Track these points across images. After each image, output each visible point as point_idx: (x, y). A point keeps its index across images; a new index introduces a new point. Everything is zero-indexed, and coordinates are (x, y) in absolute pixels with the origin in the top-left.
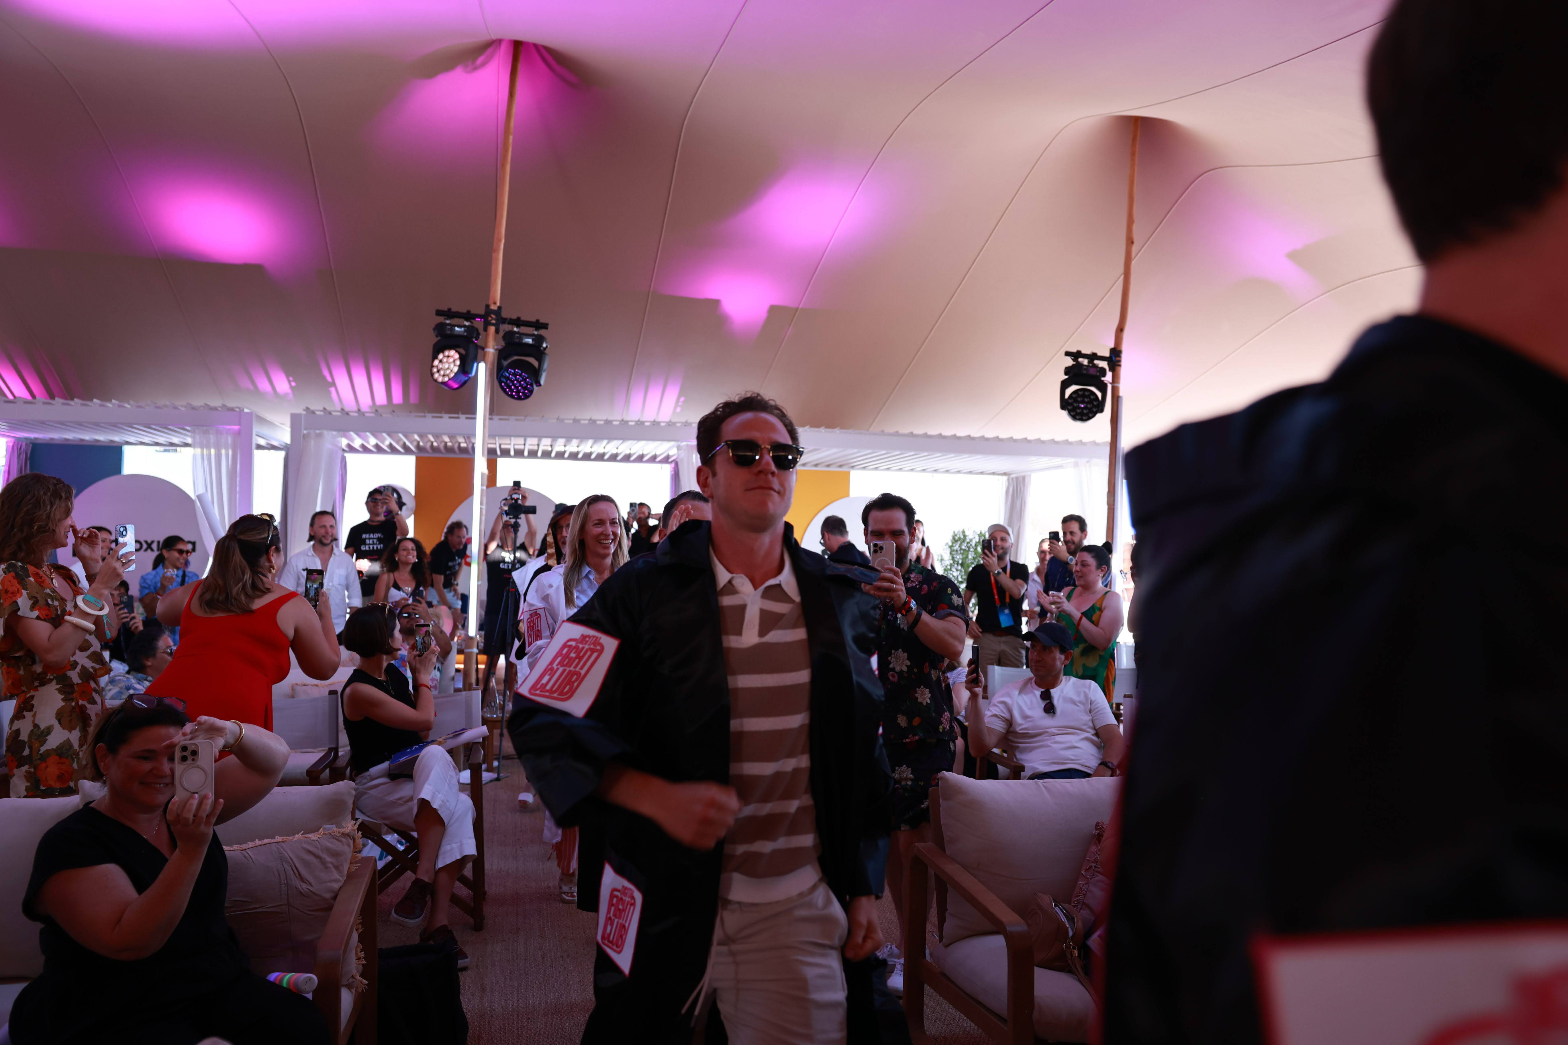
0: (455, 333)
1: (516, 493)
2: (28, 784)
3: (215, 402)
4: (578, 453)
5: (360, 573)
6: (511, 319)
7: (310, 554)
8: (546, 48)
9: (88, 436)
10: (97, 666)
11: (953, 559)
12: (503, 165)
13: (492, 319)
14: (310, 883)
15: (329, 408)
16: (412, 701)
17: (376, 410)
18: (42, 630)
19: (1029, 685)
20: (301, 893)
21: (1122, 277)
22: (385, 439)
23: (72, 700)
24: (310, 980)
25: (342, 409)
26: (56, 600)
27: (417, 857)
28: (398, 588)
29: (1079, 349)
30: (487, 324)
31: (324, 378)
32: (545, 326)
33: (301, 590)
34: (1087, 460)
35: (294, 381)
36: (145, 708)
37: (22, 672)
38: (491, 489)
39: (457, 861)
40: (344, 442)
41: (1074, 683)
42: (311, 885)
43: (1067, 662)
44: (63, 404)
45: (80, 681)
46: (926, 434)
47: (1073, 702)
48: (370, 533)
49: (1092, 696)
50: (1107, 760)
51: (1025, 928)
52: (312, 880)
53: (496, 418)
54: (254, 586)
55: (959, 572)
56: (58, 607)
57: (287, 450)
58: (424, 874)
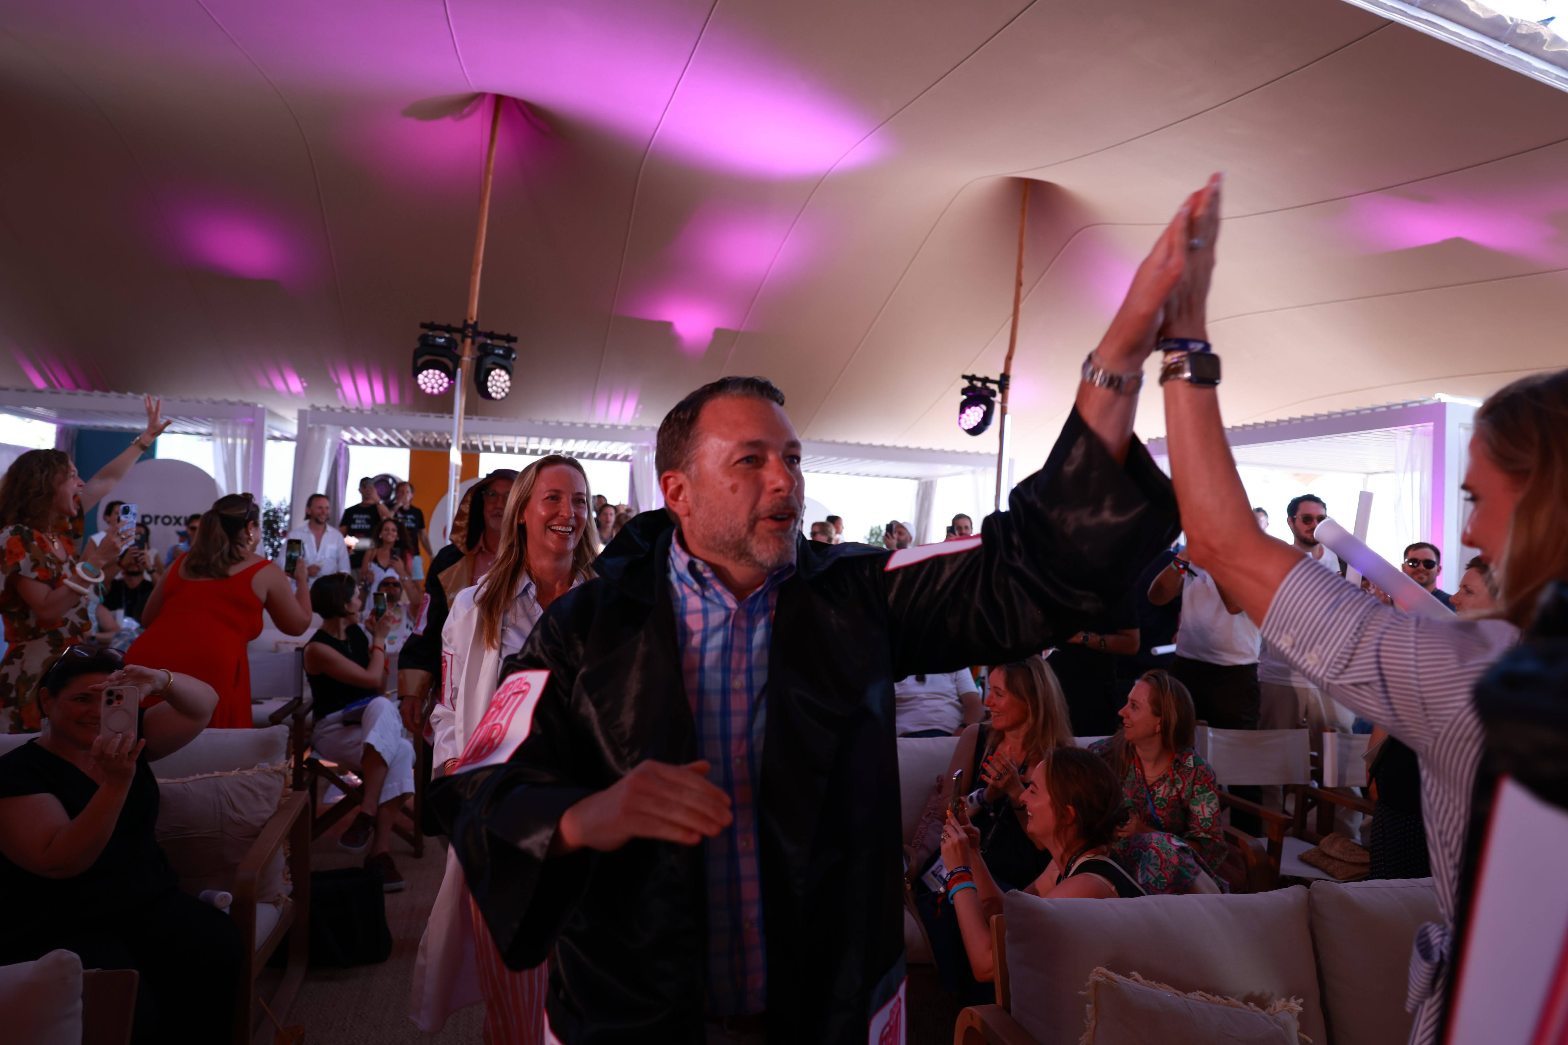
0: (437, 343)
2: (12, 723)
3: (233, 398)
5: (349, 548)
6: (485, 333)
7: (306, 531)
8: (524, 103)
10: (84, 622)
13: (469, 332)
14: (242, 813)
16: (367, 660)
17: (376, 408)
18: (41, 589)
20: (233, 821)
21: (1012, 314)
22: (383, 435)
24: (225, 897)
25: (348, 407)
26: (55, 564)
29: (974, 373)
30: (464, 337)
31: (332, 380)
32: (514, 340)
34: (982, 468)
35: (305, 381)
36: (87, 657)
39: (397, 798)
40: (347, 436)
42: (244, 815)
45: (68, 635)
48: (360, 515)
52: (244, 811)
54: (231, 555)
56: (55, 571)
57: (297, 441)
58: (368, 809)
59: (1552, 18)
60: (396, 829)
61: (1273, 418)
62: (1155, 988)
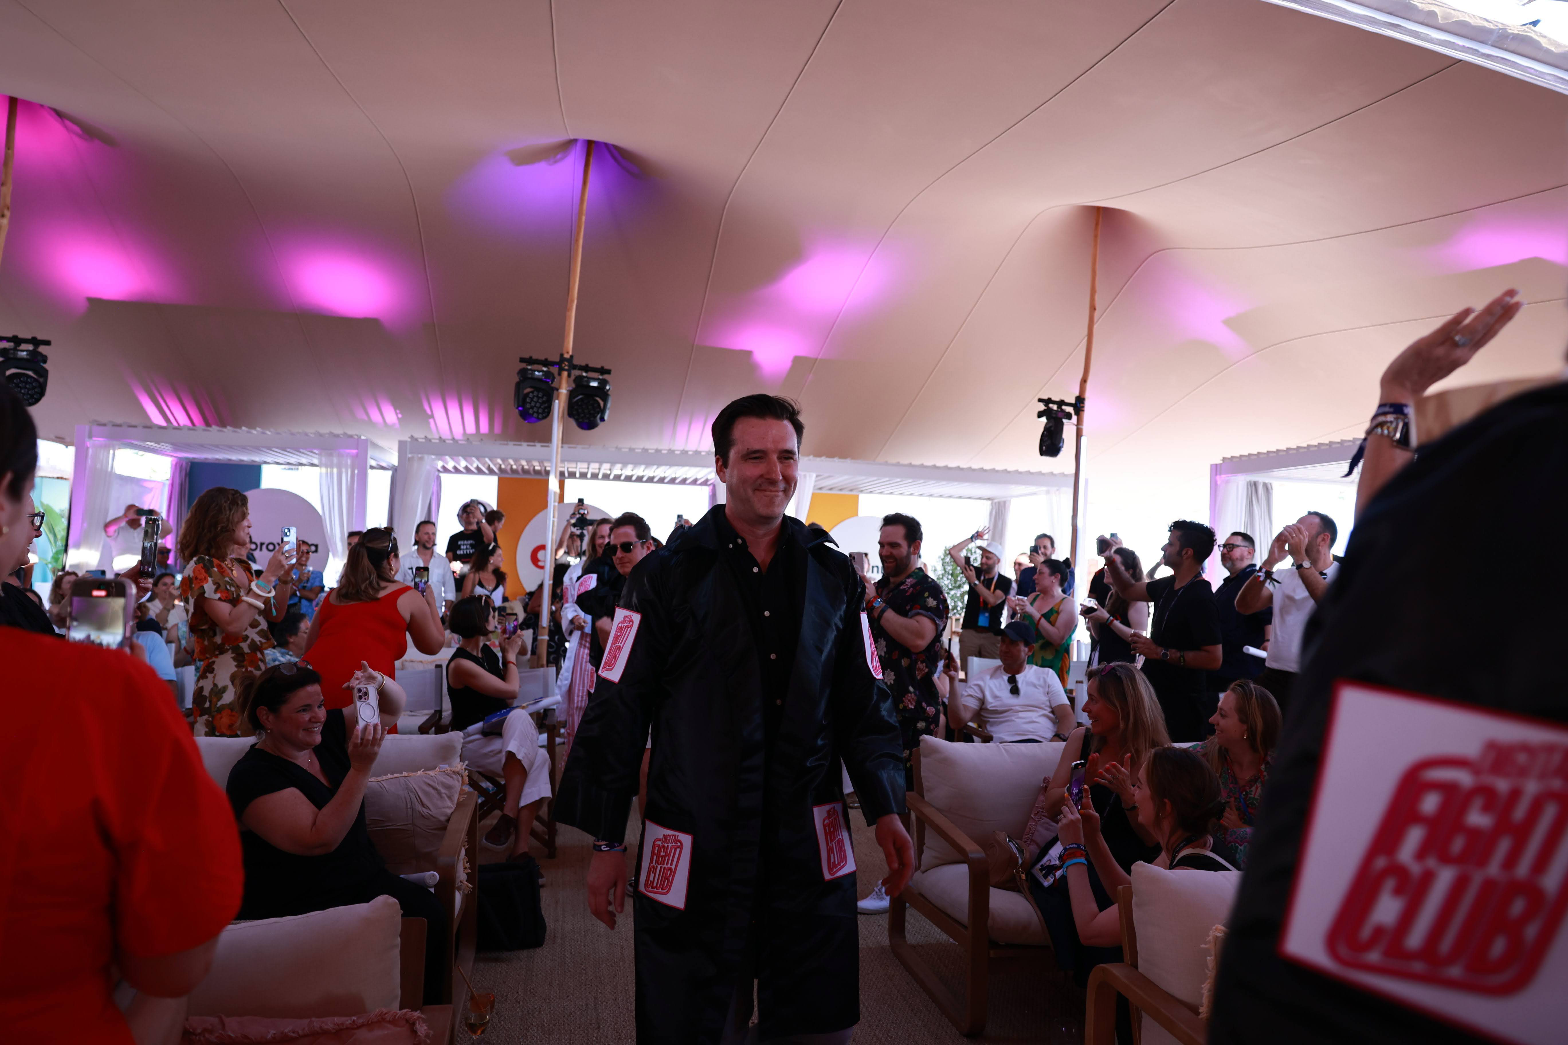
0: (535, 377)
1: (582, 509)
2: (207, 730)
3: (338, 431)
4: (632, 476)
5: (454, 573)
6: (580, 366)
7: (414, 556)
8: (615, 146)
9: (235, 457)
10: (263, 641)
11: (945, 569)
12: (577, 240)
13: (566, 365)
14: (429, 809)
15: (429, 437)
16: (502, 674)
17: (468, 438)
18: (224, 608)
19: (999, 671)
20: (423, 816)
21: (1086, 338)
22: (474, 462)
23: (243, 667)
24: (433, 877)
25: (440, 438)
26: (233, 586)
27: (504, 799)
28: (481, 585)
29: (1050, 397)
30: (561, 370)
31: (425, 411)
32: (608, 372)
33: (412, 584)
34: (1057, 488)
35: (400, 413)
37: (206, 643)
38: (561, 504)
39: (536, 801)
40: (440, 464)
41: (1035, 670)
42: (431, 811)
43: (1030, 654)
44: (218, 431)
45: (249, 652)
46: (922, 464)
47: (1035, 686)
48: (464, 540)
49: (1049, 681)
50: (1061, 732)
51: (983, 855)
52: (430, 807)
53: (566, 446)
55: (949, 581)
56: (234, 593)
57: (395, 470)
58: (509, 811)
60: (533, 833)
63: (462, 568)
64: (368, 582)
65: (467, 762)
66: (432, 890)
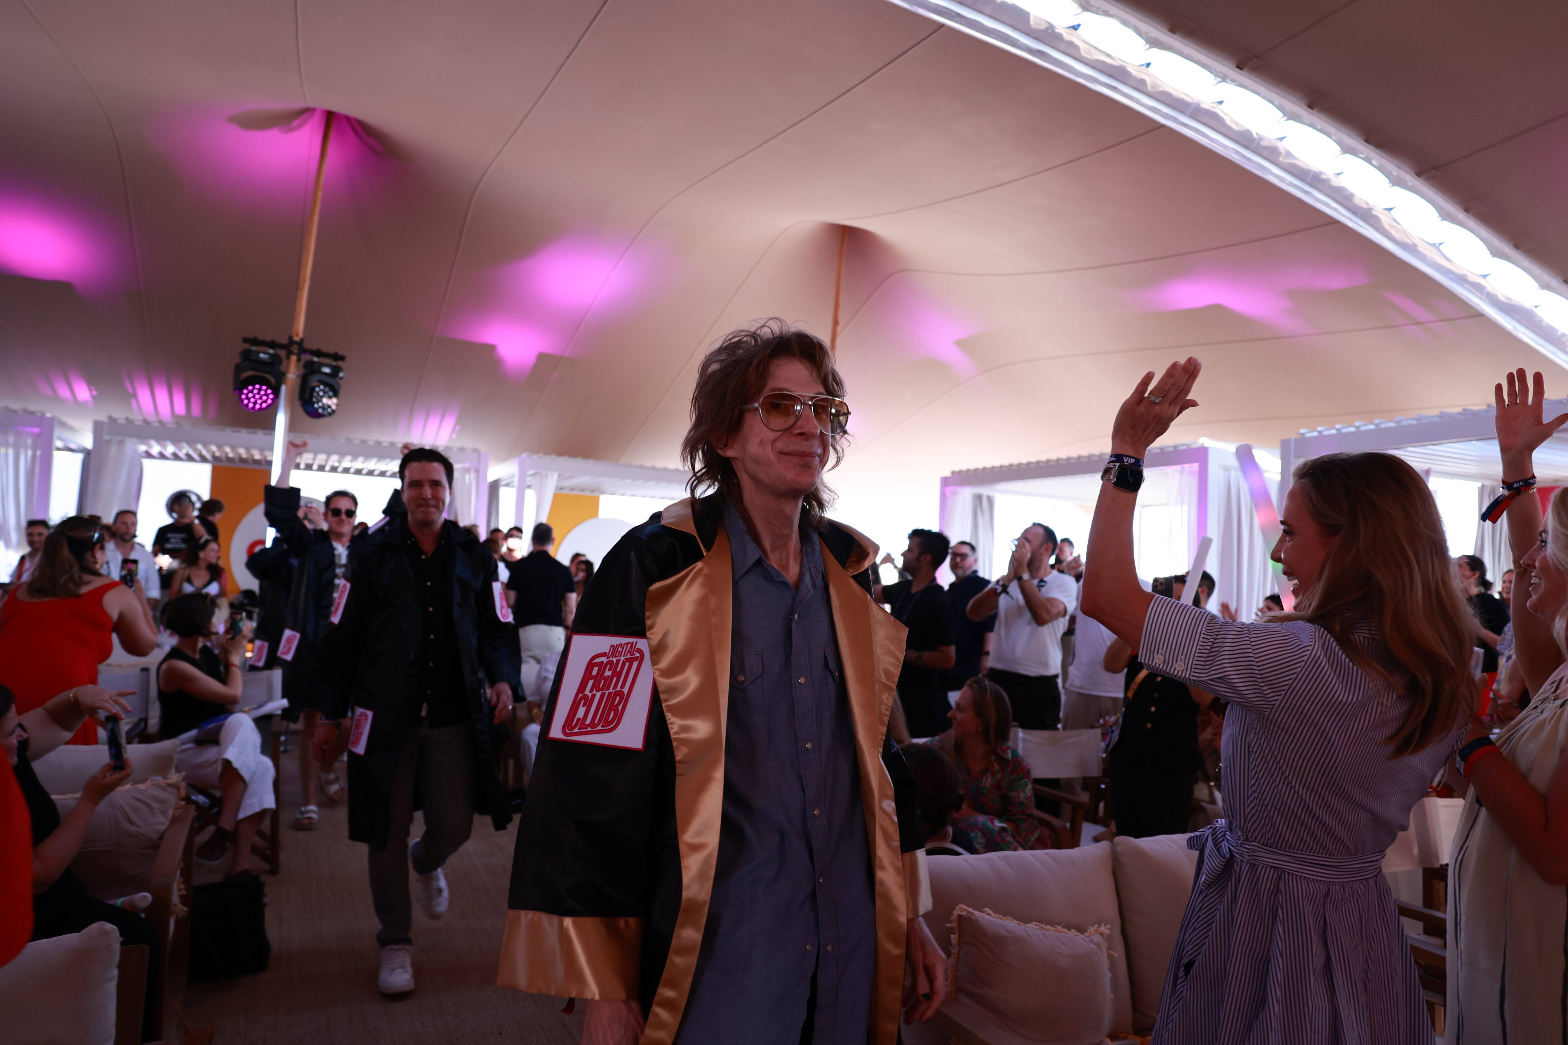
0: (260, 359)
3: (15, 405)
5: (160, 568)
6: (312, 350)
8: (357, 121)
13: (295, 349)
14: (138, 826)
15: (131, 418)
16: (223, 678)
17: (177, 420)
20: (131, 835)
22: (183, 448)
25: (144, 420)
28: (192, 581)
30: (290, 354)
31: (125, 389)
32: (342, 358)
33: (120, 579)
35: (95, 390)
39: (257, 813)
40: (143, 448)
42: (140, 828)
46: (665, 467)
48: (175, 533)
52: (140, 824)
57: (87, 453)
58: (228, 826)
59: (1285, 137)
60: (254, 850)
61: (1053, 456)
62: (1002, 919)
63: (171, 563)
64: (68, 576)
65: (184, 773)
66: (143, 915)
